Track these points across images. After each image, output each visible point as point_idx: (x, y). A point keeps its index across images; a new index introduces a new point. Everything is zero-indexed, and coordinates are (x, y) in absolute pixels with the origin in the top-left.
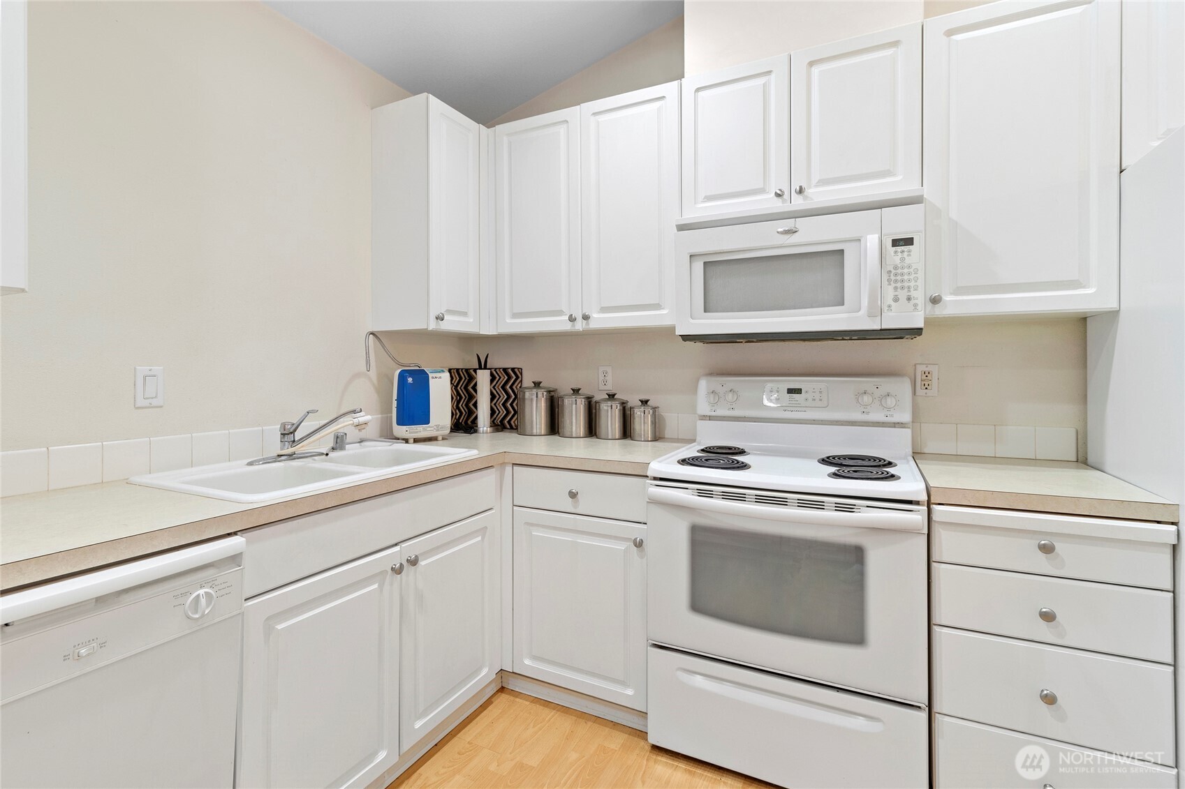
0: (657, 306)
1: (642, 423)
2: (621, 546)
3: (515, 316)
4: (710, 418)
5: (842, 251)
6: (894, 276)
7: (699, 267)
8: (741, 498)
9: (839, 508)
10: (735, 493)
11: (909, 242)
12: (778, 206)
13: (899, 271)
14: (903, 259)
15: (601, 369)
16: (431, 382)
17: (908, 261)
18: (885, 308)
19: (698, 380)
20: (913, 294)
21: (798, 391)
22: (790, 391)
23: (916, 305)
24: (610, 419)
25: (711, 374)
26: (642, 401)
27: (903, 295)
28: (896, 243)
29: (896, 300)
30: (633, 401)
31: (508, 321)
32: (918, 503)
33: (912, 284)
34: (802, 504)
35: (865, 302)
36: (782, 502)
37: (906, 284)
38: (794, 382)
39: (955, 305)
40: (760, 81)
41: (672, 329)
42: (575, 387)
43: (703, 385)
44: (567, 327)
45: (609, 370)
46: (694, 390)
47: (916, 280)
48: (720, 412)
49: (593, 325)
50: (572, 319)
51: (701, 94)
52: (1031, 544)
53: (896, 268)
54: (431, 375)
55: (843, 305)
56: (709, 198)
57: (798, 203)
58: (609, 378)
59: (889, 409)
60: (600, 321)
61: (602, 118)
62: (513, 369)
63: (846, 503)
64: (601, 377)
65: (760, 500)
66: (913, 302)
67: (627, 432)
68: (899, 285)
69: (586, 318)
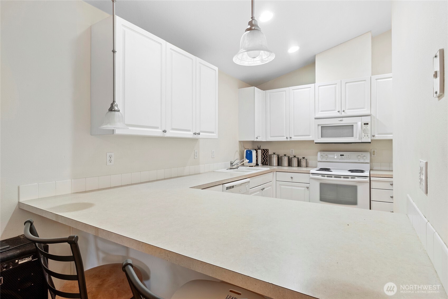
0: (309, 136)
1: (303, 163)
2: (303, 189)
3: (271, 137)
4: (321, 162)
5: (353, 125)
6: (364, 131)
7: (320, 127)
8: (331, 177)
9: (352, 178)
10: (330, 176)
11: (367, 124)
12: (339, 115)
13: (365, 130)
14: (366, 128)
15: (291, 150)
16: (253, 152)
17: (367, 128)
18: (362, 138)
19: (317, 153)
20: (368, 135)
21: (343, 155)
22: (341, 155)
23: (369, 137)
24: (295, 162)
25: (321, 151)
26: (303, 158)
27: (366, 135)
28: (365, 124)
29: (365, 136)
30: (300, 157)
31: (269, 138)
32: (368, 177)
33: (368, 133)
34: (344, 178)
35: (358, 136)
36: (340, 177)
37: (367, 133)
38: (342, 153)
39: (377, 137)
40: (334, 86)
41: (313, 141)
42: (285, 154)
43: (319, 154)
44: (286, 140)
45: (293, 150)
46: (317, 155)
47: (369, 132)
48: (323, 160)
49: (292, 139)
50: (287, 138)
51: (320, 87)
52: (389, 184)
53: (365, 129)
54: (253, 151)
55: (353, 137)
56: (322, 111)
57: (343, 114)
58: (293, 152)
59: (365, 159)
60: (294, 138)
61: (295, 91)
62: (266, 150)
63: (353, 177)
64: (291, 152)
65: (335, 177)
66: (368, 136)
67: (299, 165)
68: (365, 133)
69: (291, 138)
